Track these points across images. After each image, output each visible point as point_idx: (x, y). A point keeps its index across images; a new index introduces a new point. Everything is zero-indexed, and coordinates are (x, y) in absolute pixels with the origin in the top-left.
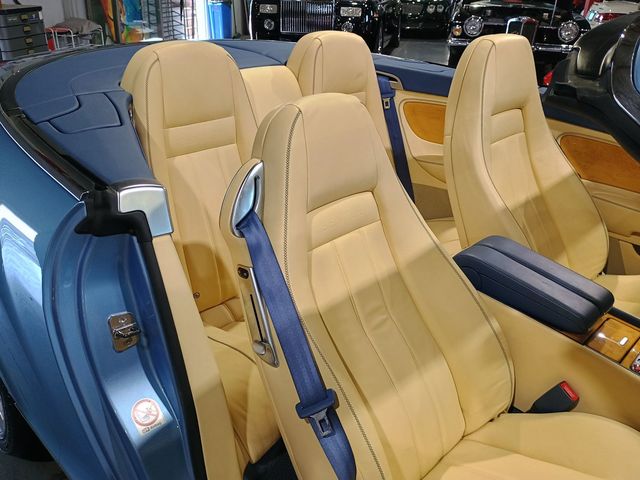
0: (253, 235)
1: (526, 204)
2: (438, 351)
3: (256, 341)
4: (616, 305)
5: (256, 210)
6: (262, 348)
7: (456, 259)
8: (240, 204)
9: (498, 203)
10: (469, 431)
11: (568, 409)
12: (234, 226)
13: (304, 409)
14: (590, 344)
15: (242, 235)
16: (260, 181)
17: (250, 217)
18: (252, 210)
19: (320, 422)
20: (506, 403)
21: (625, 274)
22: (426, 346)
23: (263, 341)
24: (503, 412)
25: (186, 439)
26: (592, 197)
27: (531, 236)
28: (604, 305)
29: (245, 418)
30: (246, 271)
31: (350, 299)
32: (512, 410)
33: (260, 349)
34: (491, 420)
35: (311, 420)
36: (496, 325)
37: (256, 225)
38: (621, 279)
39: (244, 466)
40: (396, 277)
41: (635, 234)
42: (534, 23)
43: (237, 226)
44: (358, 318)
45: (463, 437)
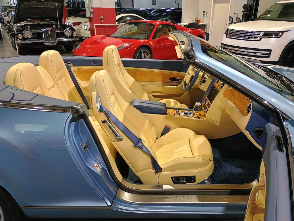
12: (99, 110)
13: (136, 145)
16: (99, 97)
17: (101, 108)
19: (141, 146)
23: (117, 136)
30: (105, 121)
34: (154, 142)
42: (54, 31)
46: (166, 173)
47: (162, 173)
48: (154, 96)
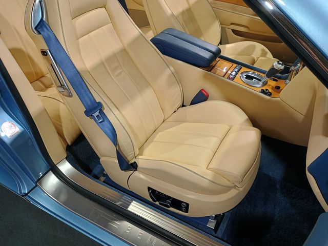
0: (45, 32)
1: (183, 13)
2: (148, 84)
3: (59, 86)
4: (221, 54)
5: (44, 19)
6: (62, 89)
7: (152, 40)
8: (34, 17)
9: (169, 12)
10: (166, 118)
11: (205, 100)
12: (33, 28)
13: (89, 113)
14: (212, 71)
15: (39, 33)
16: (43, 3)
17: (41, 23)
18: (42, 19)
19: (97, 116)
20: (180, 103)
21: (228, 44)
22: (142, 82)
23: (62, 86)
24: (179, 108)
25: (33, 137)
26: (212, 7)
27: (186, 28)
28: (217, 54)
29: (61, 126)
30: (46, 52)
31: (103, 63)
32: (183, 106)
33: (61, 89)
34: (175, 112)
35: (92, 117)
36: (172, 68)
37: (46, 27)
38: (228, 46)
39: (65, 147)
40: (124, 51)
41: (232, 24)
43: (36, 28)
44: (108, 71)
45: (164, 121)
46: (141, 176)
47: (136, 173)
48: (235, 32)
